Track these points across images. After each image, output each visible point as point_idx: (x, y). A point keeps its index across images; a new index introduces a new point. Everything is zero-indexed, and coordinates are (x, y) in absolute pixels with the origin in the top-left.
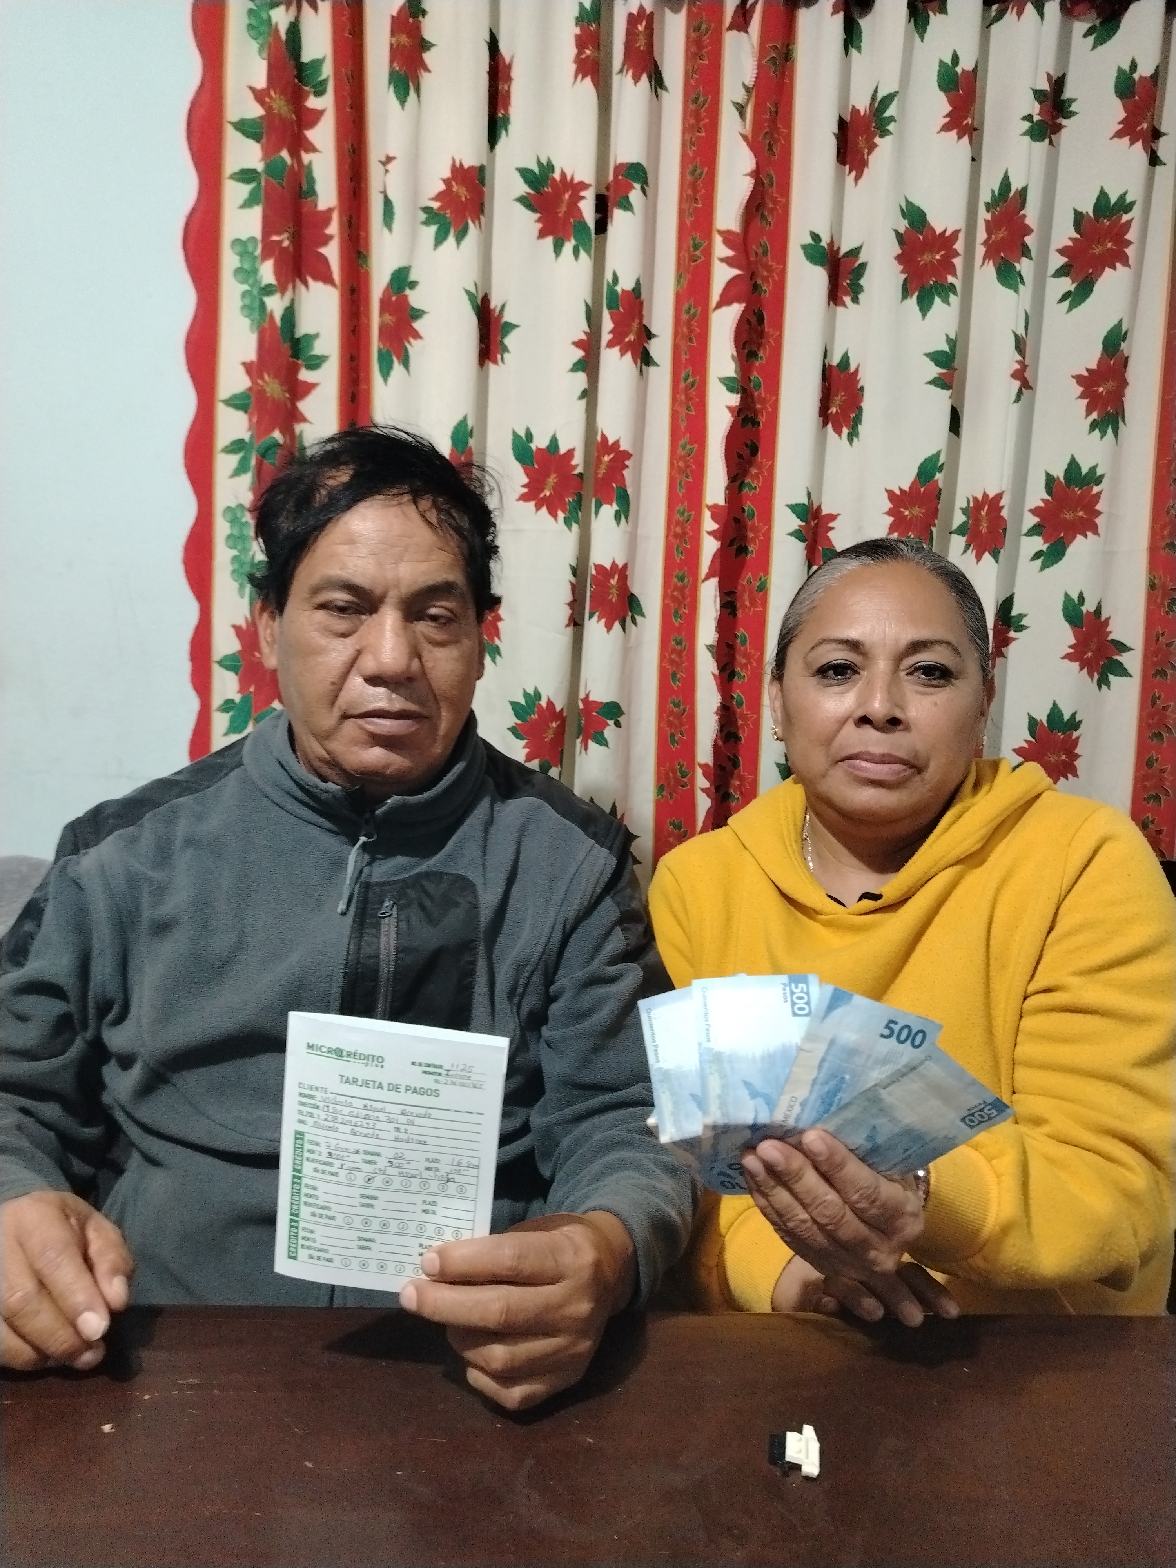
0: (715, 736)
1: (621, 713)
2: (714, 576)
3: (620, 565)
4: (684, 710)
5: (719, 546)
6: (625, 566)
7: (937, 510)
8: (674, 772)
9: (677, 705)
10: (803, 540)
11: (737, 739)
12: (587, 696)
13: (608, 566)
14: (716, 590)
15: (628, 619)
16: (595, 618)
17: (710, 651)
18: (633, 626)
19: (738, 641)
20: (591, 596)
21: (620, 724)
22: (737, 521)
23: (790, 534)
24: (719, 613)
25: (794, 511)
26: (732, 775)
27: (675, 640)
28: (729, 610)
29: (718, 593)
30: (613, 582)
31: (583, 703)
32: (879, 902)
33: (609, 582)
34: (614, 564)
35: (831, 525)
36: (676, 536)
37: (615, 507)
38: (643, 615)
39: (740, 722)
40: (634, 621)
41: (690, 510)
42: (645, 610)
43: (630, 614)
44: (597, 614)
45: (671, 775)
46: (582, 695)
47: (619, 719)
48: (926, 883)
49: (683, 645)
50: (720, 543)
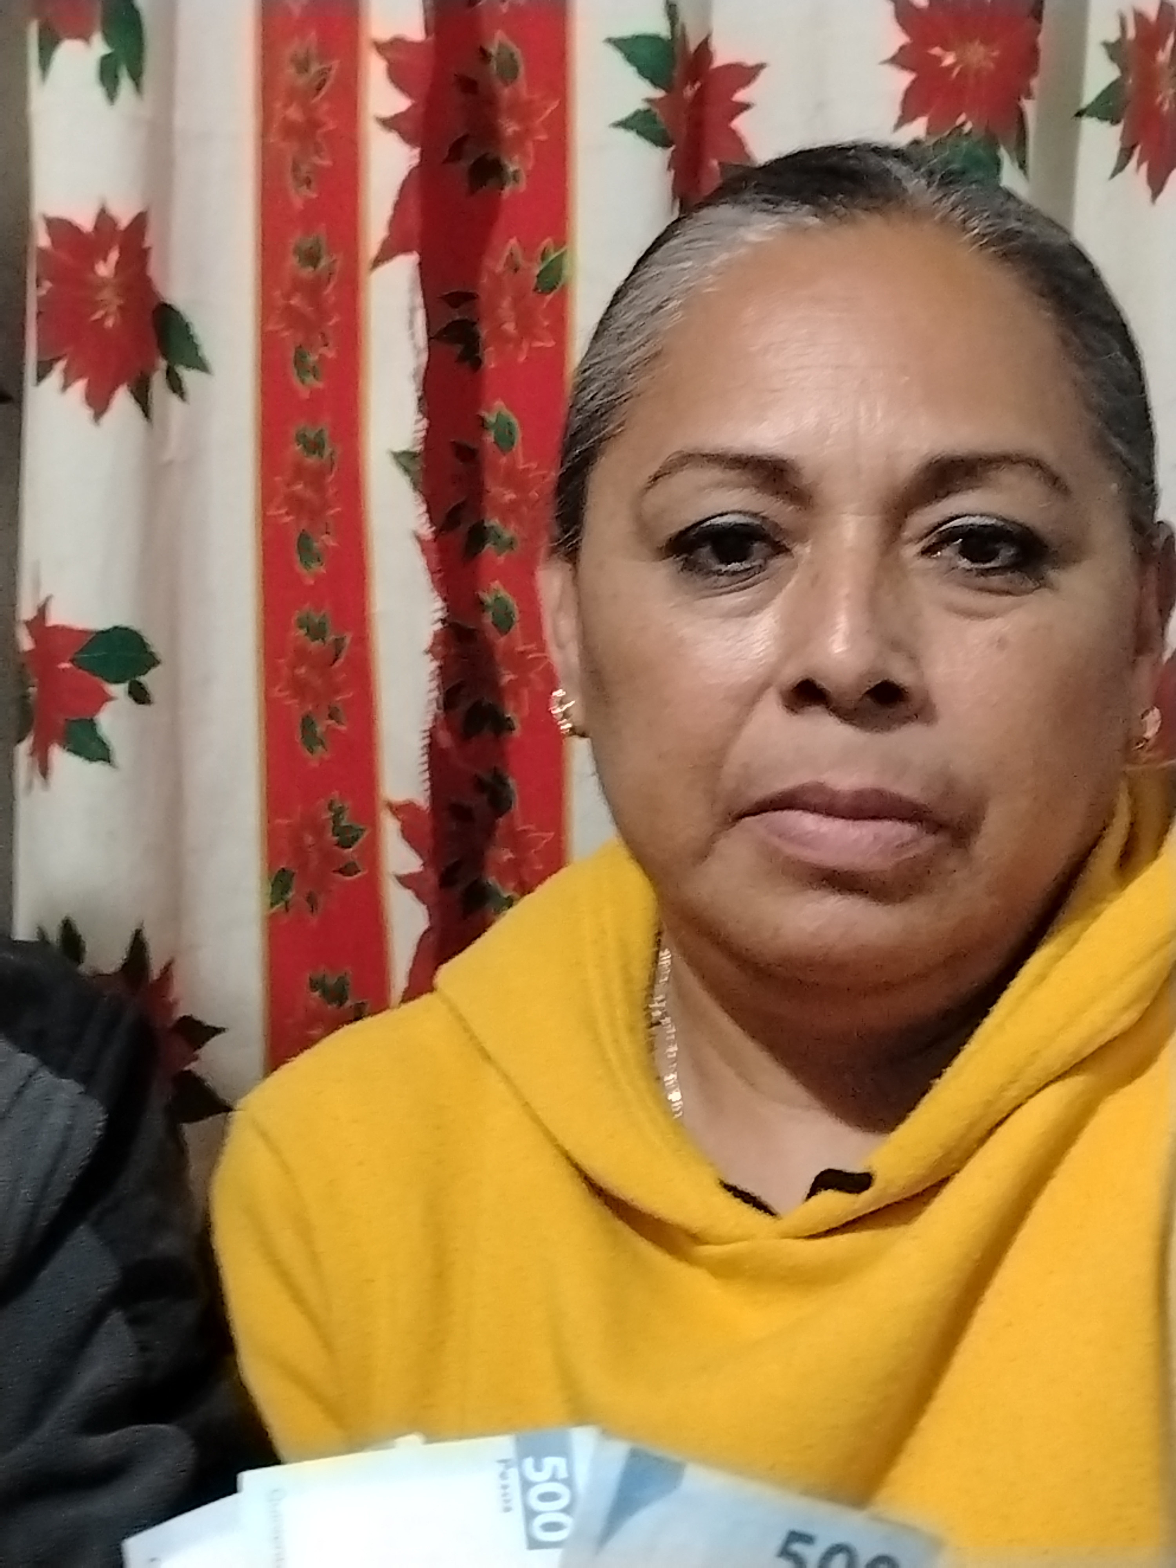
0: (430, 718)
1: (149, 661)
2: (406, 250)
3: (124, 216)
4: (338, 644)
5: (416, 161)
6: (140, 222)
7: (1034, 51)
8: (318, 830)
9: (317, 632)
10: (661, 140)
11: (502, 725)
12: (42, 612)
13: (86, 221)
14: (412, 290)
15: (158, 381)
16: (55, 378)
17: (407, 470)
18: (174, 399)
19: (490, 438)
20: (39, 314)
21: (146, 693)
22: (469, 86)
23: (624, 124)
24: (424, 358)
25: (630, 58)
26: (489, 831)
27: (301, 438)
28: (458, 349)
29: (419, 300)
30: (105, 269)
31: (32, 633)
32: (866, 1195)
33: (92, 269)
34: (104, 218)
35: (741, 96)
36: (290, 130)
37: (99, 47)
38: (201, 366)
39: (507, 677)
40: (176, 386)
41: (324, 55)
42: (209, 349)
43: (163, 364)
44: (60, 366)
45: (309, 839)
46: (27, 611)
47: (143, 679)
48: (991, 1132)
49: (327, 451)
50: (417, 151)
